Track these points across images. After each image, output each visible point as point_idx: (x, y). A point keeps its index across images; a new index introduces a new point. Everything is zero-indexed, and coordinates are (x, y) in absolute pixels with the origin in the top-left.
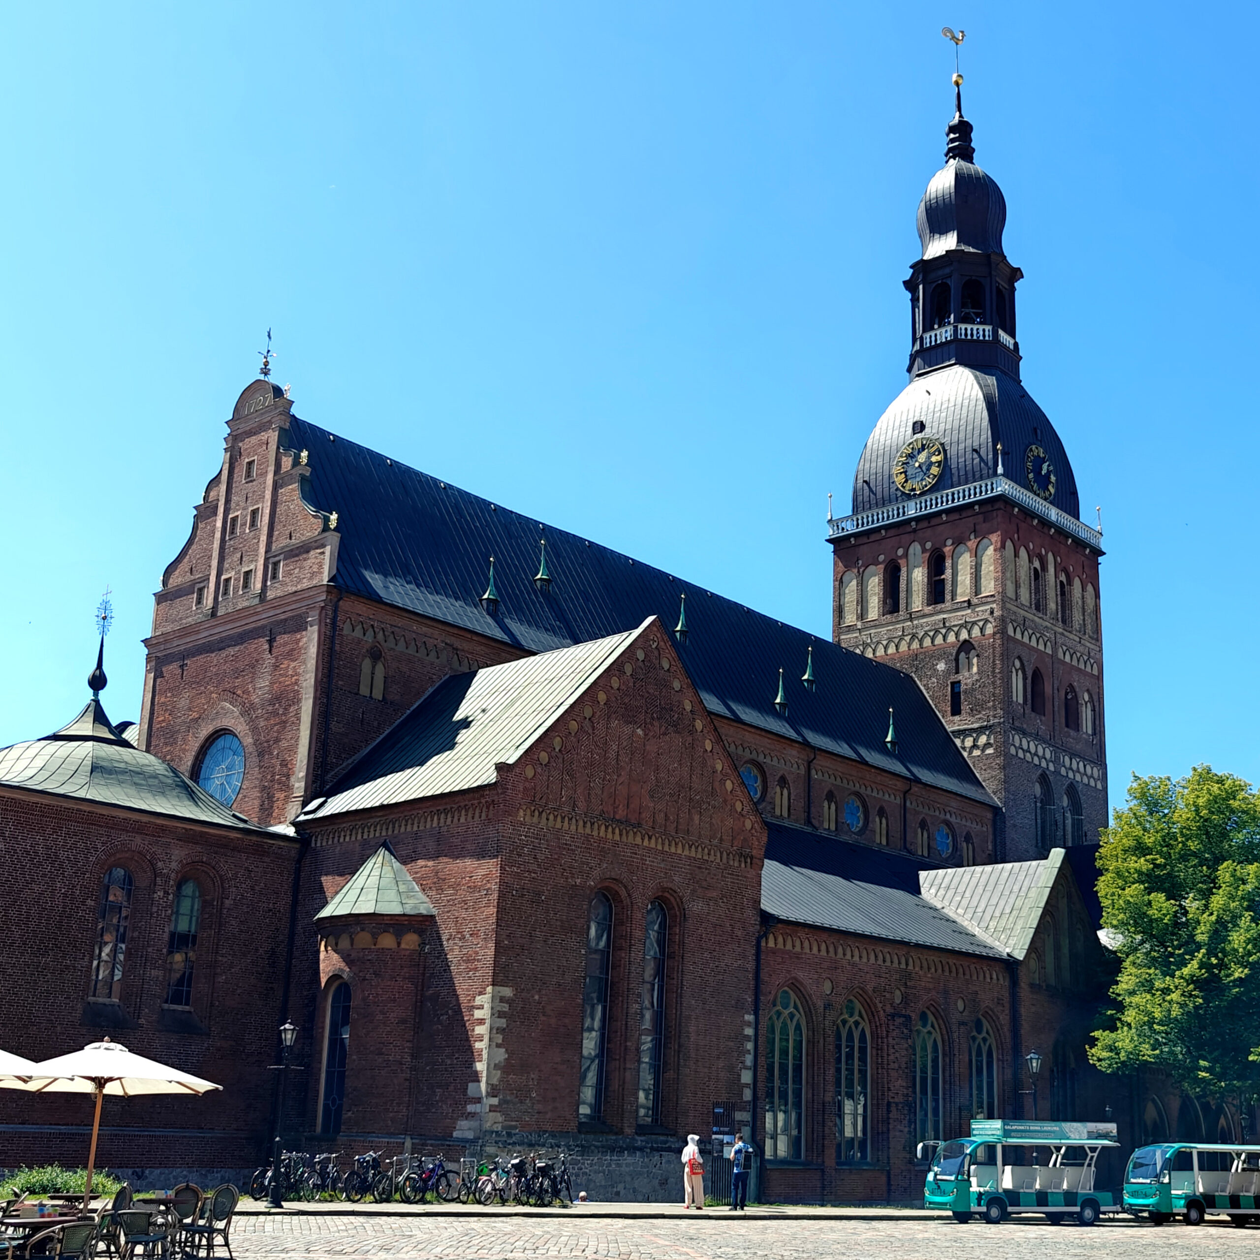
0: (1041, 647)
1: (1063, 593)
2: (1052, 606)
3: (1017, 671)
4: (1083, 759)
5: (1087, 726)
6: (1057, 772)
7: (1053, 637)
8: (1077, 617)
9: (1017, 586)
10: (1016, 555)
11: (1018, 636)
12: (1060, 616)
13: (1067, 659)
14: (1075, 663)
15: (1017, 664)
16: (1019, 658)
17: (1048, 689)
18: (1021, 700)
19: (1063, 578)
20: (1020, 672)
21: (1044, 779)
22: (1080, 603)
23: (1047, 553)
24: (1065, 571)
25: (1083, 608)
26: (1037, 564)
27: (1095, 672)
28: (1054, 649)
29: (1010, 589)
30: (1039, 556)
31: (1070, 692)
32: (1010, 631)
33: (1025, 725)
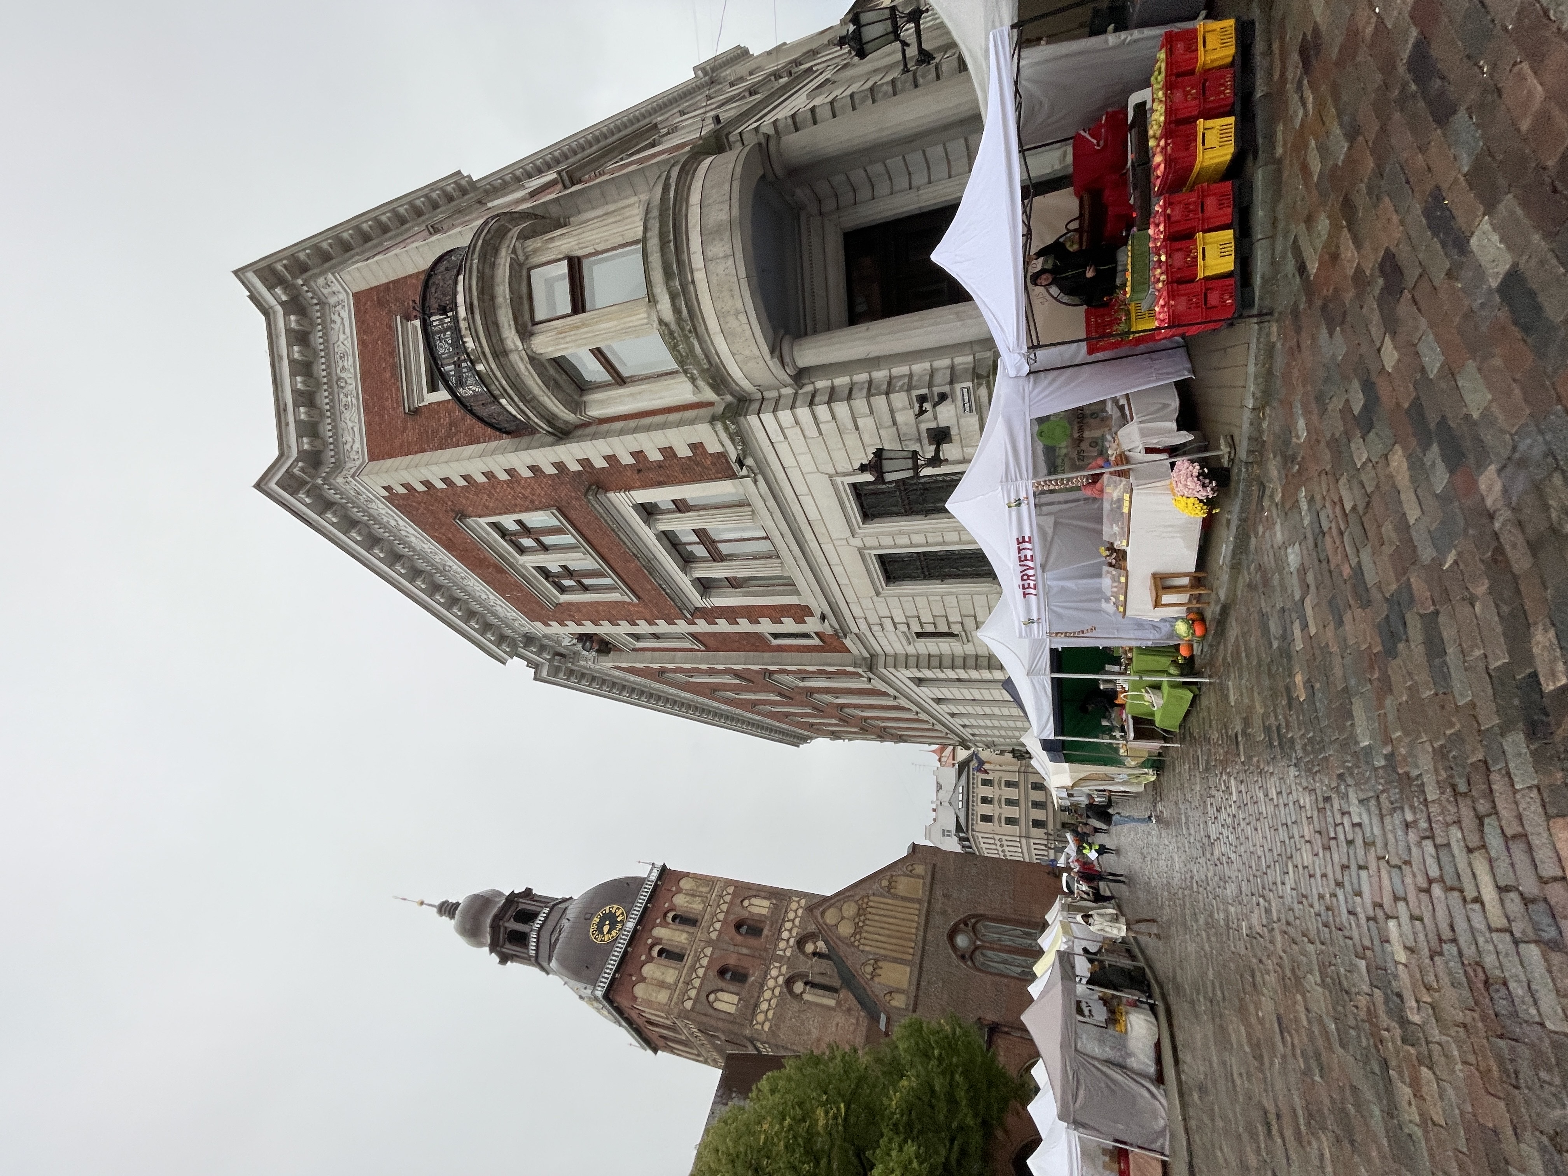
0: (705, 961)
1: (678, 920)
2: (684, 937)
3: (717, 999)
4: (784, 921)
6: (789, 961)
7: (702, 944)
8: (696, 906)
9: (662, 985)
10: (643, 979)
11: (693, 993)
12: (691, 929)
13: (718, 926)
14: (721, 916)
15: (712, 997)
16: (708, 996)
17: (732, 961)
18: (735, 999)
19: (670, 916)
20: (720, 995)
21: (789, 982)
22: (688, 898)
23: (652, 937)
24: (665, 915)
25: (693, 896)
26: (655, 952)
27: (731, 890)
28: (709, 943)
29: (662, 996)
30: (651, 947)
31: (738, 926)
32: (688, 1005)
33: (752, 1001)
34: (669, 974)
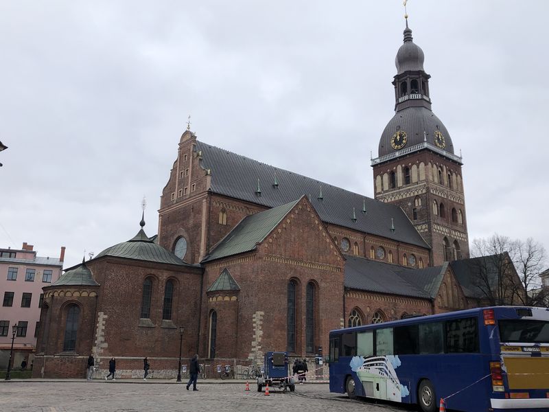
0: (443, 196)
1: (449, 178)
2: (446, 183)
3: (435, 204)
4: (460, 232)
5: (460, 221)
6: (450, 237)
7: (446, 193)
8: (455, 186)
9: (433, 176)
10: (432, 167)
11: (435, 193)
12: (449, 186)
13: (452, 199)
14: (455, 200)
15: (435, 202)
16: (435, 200)
17: (445, 209)
18: (437, 213)
19: (449, 173)
21: (446, 239)
22: (456, 181)
23: (443, 166)
24: (450, 171)
25: (457, 183)
26: (440, 169)
27: (462, 203)
28: (447, 196)
29: (431, 178)
30: (440, 167)
31: (454, 210)
32: (432, 192)
33: (439, 222)
34: (436, 180)
